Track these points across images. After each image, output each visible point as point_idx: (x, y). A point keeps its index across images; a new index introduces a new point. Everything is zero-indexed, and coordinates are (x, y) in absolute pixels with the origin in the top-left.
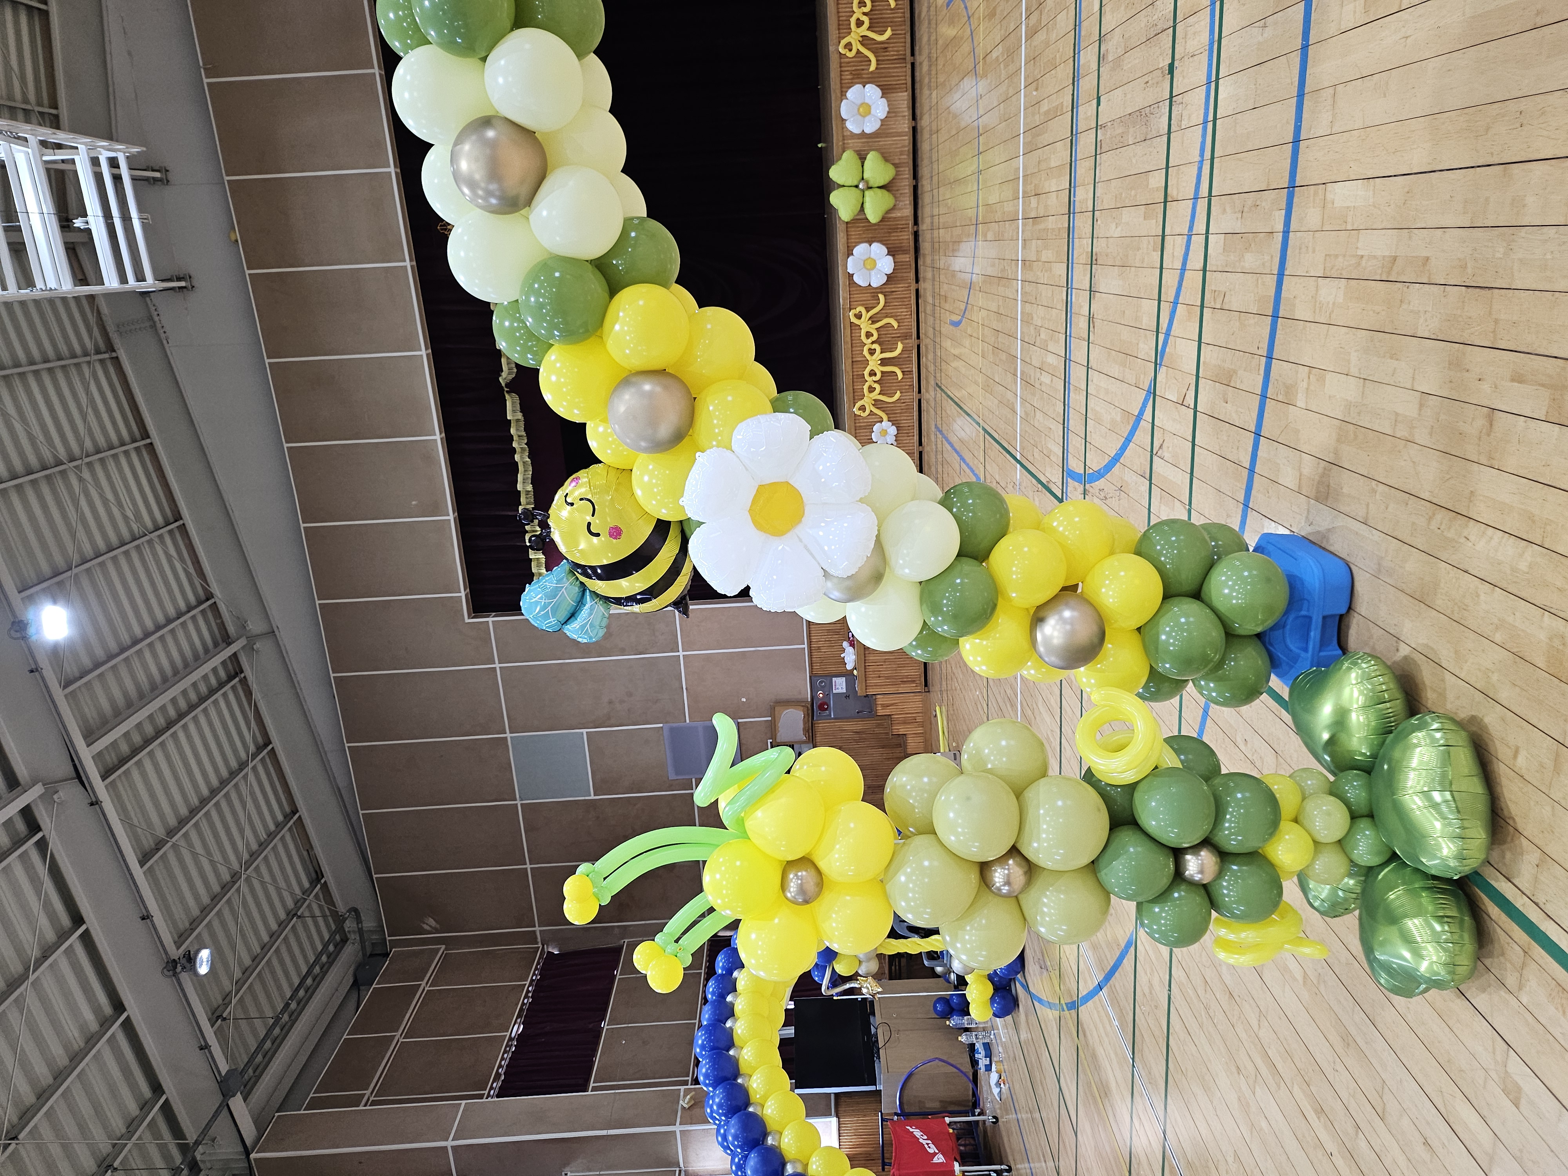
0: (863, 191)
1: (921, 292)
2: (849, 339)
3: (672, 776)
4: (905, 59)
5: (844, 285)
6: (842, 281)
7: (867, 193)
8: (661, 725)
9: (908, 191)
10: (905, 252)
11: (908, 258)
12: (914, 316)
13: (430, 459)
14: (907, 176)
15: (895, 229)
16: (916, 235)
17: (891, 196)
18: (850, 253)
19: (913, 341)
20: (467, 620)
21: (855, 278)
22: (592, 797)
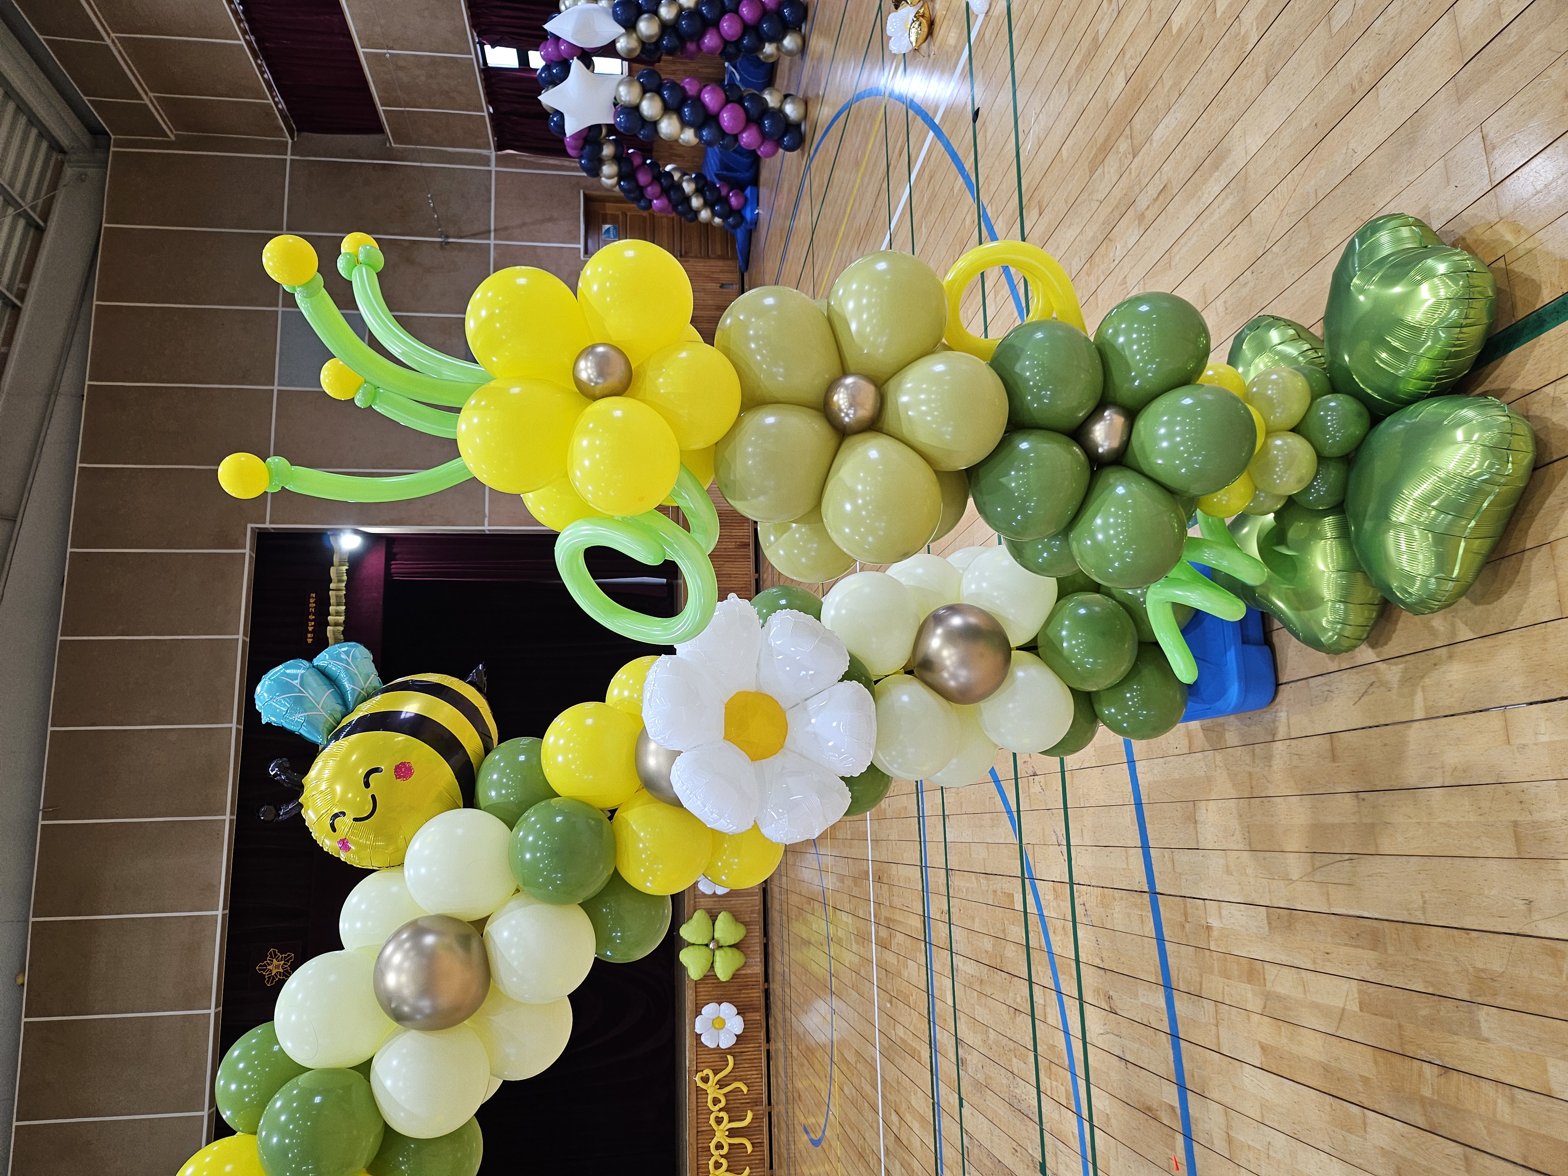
0: (713, 951)
1: (773, 1054)
2: (694, 1106)
5: (691, 1045)
6: (689, 1041)
7: (717, 953)
9: (758, 948)
10: (756, 1010)
11: (759, 1016)
12: (765, 1080)
14: (758, 934)
15: (746, 986)
16: (767, 993)
17: (742, 956)
18: (698, 1013)
19: (763, 1108)
21: (703, 1039)
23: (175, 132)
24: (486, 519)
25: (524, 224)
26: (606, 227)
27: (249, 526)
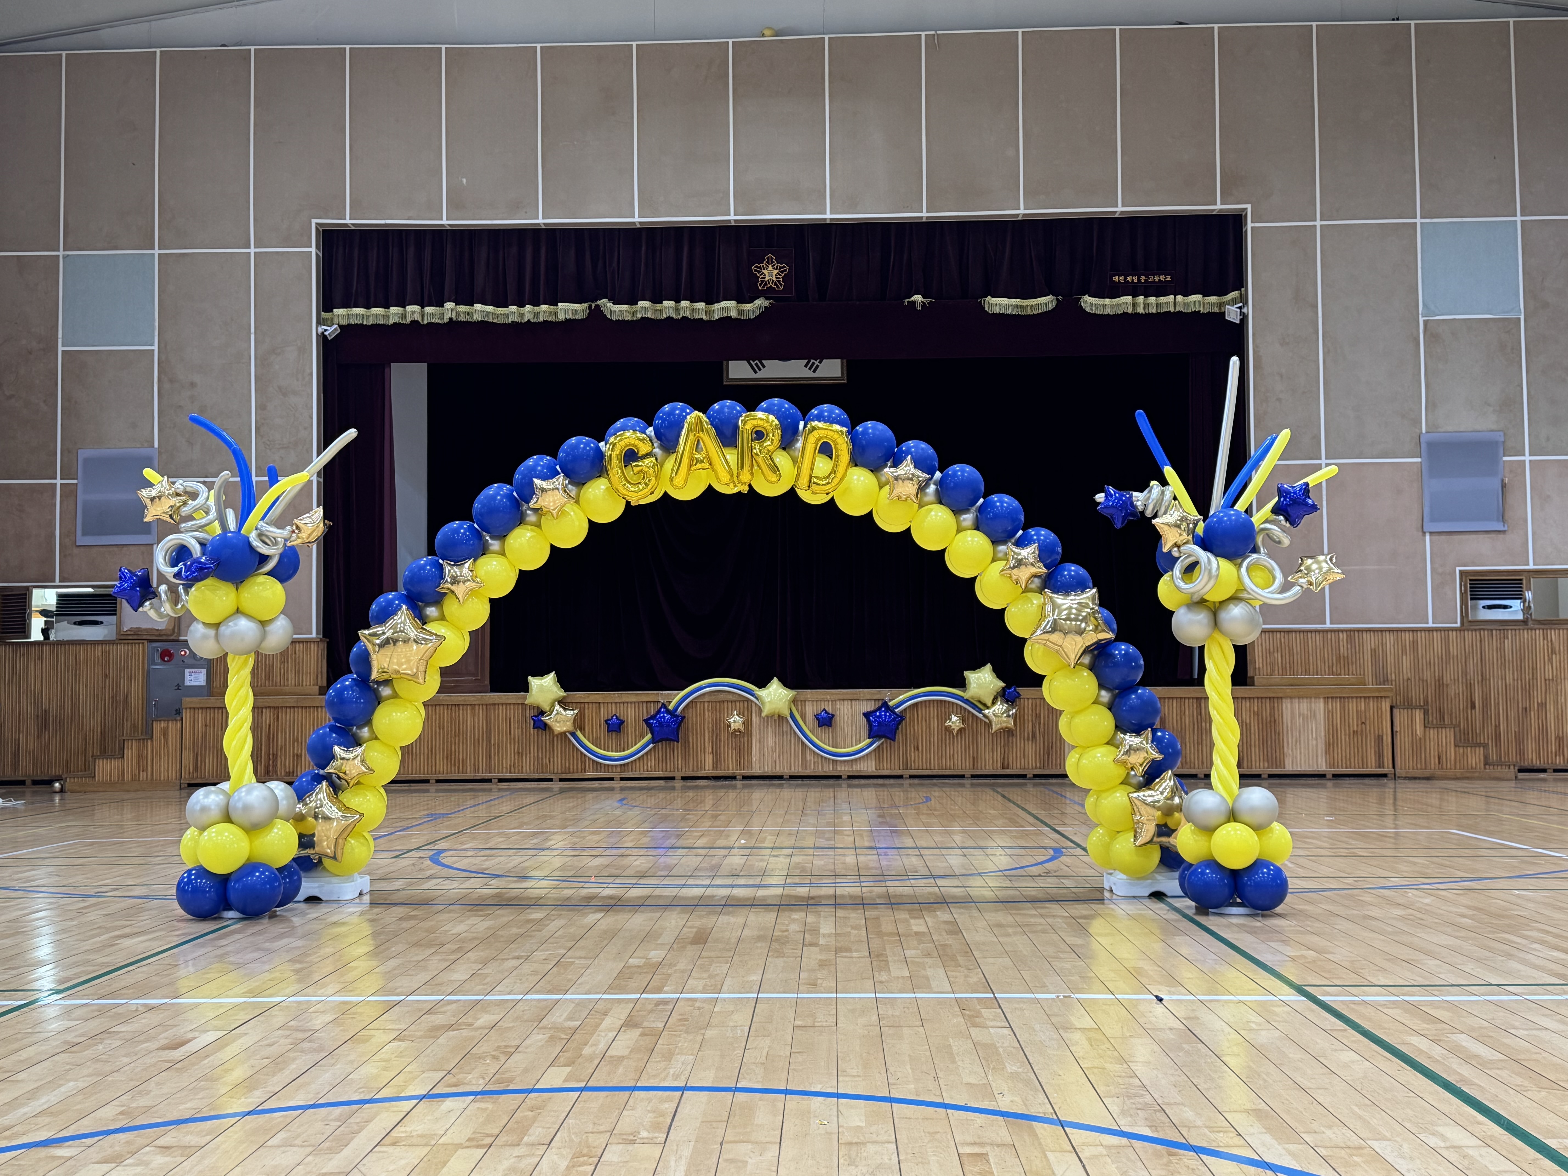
3: (83, 454)
4: (907, 769)
8: (156, 445)
9: (778, 769)
10: (715, 766)
11: (708, 769)
13: (516, 208)
14: (793, 769)
16: (732, 778)
20: (314, 222)
22: (61, 348)
27: (1249, 206)
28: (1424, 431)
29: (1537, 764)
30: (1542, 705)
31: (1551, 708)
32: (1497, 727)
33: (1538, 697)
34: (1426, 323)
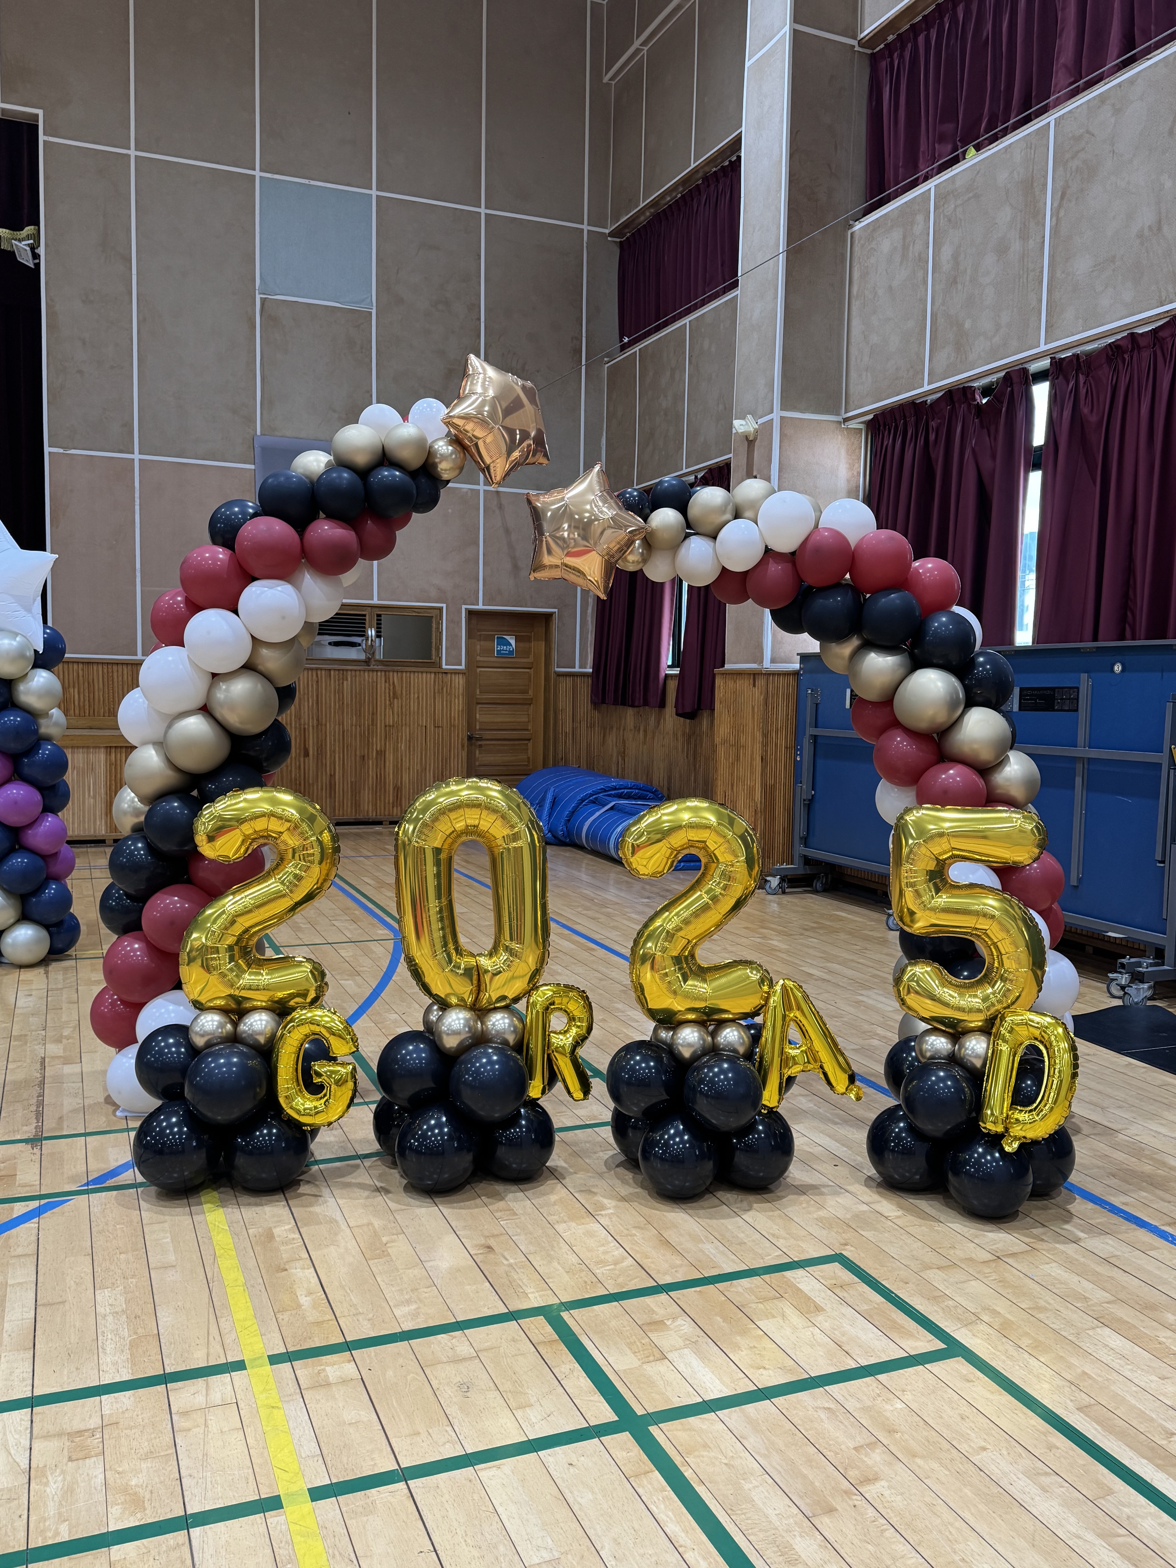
23: (613, 83)
24: (61, 451)
25: (507, 531)
26: (513, 642)
27: (40, 112)
28: (259, 433)
29: (372, 815)
30: (381, 754)
31: (390, 757)
32: (332, 776)
33: (377, 743)
34: (263, 301)
